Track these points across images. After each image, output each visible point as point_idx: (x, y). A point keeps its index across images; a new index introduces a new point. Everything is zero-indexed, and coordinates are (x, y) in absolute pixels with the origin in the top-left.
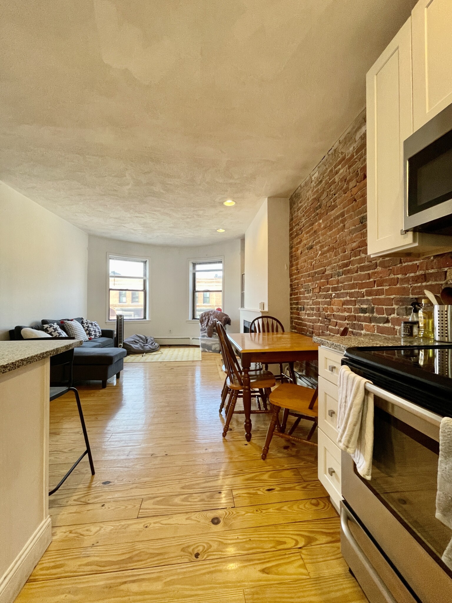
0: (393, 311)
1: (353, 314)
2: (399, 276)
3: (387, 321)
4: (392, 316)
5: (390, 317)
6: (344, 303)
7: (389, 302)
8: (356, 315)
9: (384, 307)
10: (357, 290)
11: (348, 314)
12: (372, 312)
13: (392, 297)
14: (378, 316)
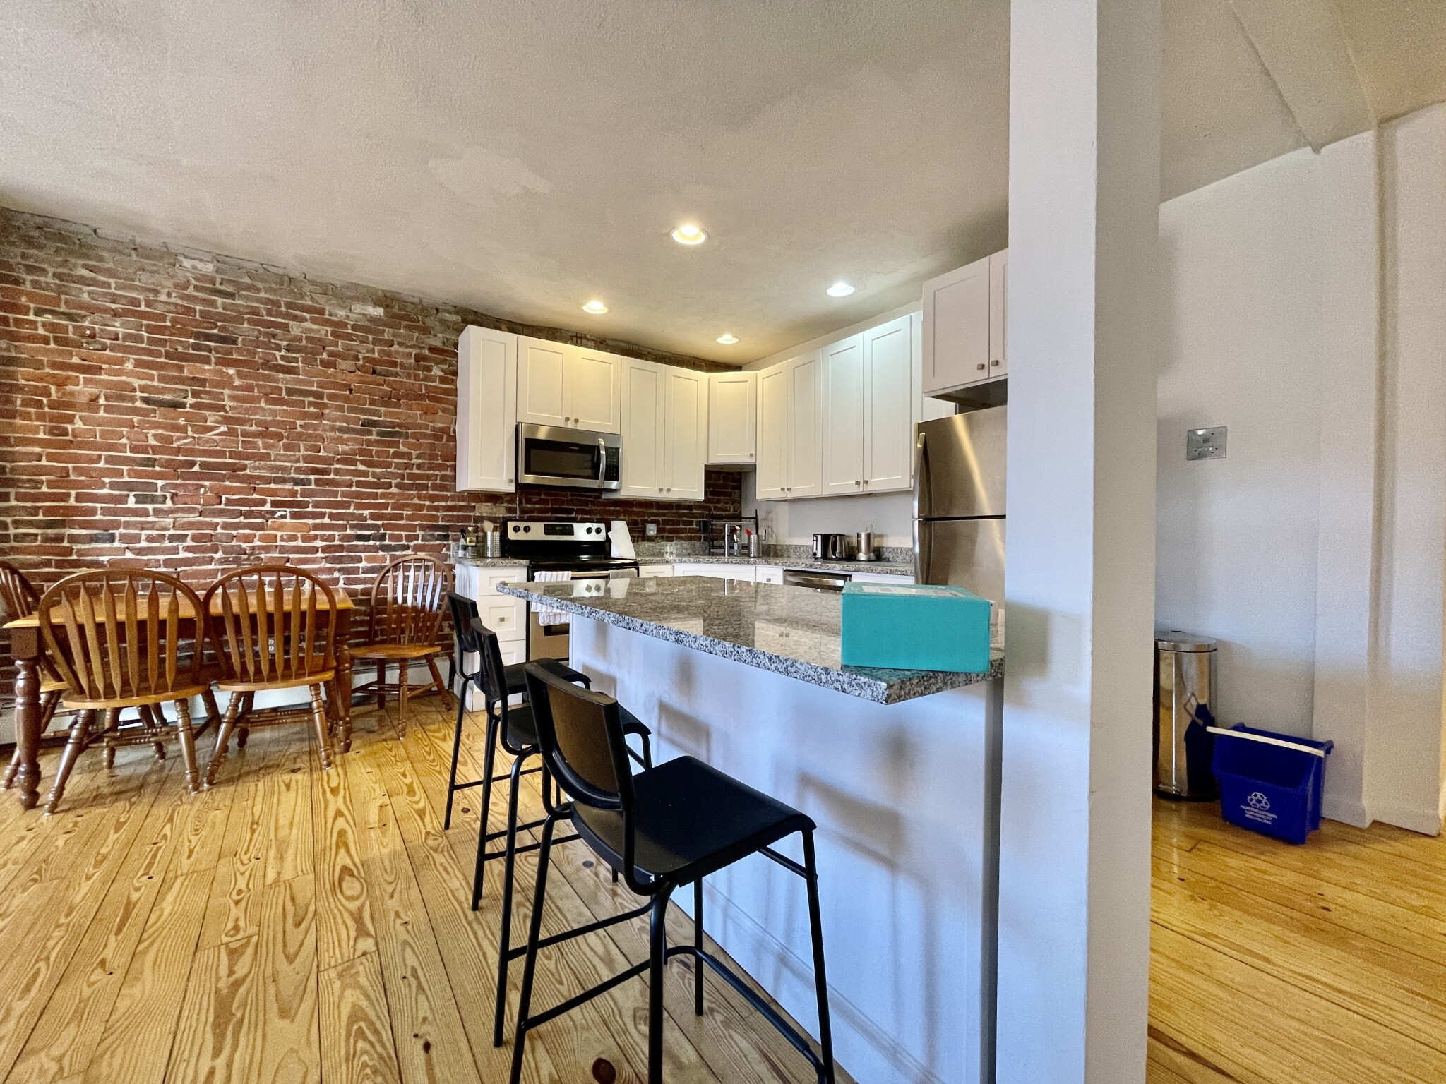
0: (416, 537)
1: (337, 542)
2: (427, 503)
3: (407, 548)
4: (415, 542)
5: (412, 544)
6: (316, 527)
7: (413, 528)
8: (345, 544)
9: (403, 533)
10: (351, 510)
11: (325, 543)
12: (383, 537)
13: (416, 523)
14: (393, 543)
